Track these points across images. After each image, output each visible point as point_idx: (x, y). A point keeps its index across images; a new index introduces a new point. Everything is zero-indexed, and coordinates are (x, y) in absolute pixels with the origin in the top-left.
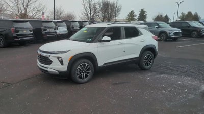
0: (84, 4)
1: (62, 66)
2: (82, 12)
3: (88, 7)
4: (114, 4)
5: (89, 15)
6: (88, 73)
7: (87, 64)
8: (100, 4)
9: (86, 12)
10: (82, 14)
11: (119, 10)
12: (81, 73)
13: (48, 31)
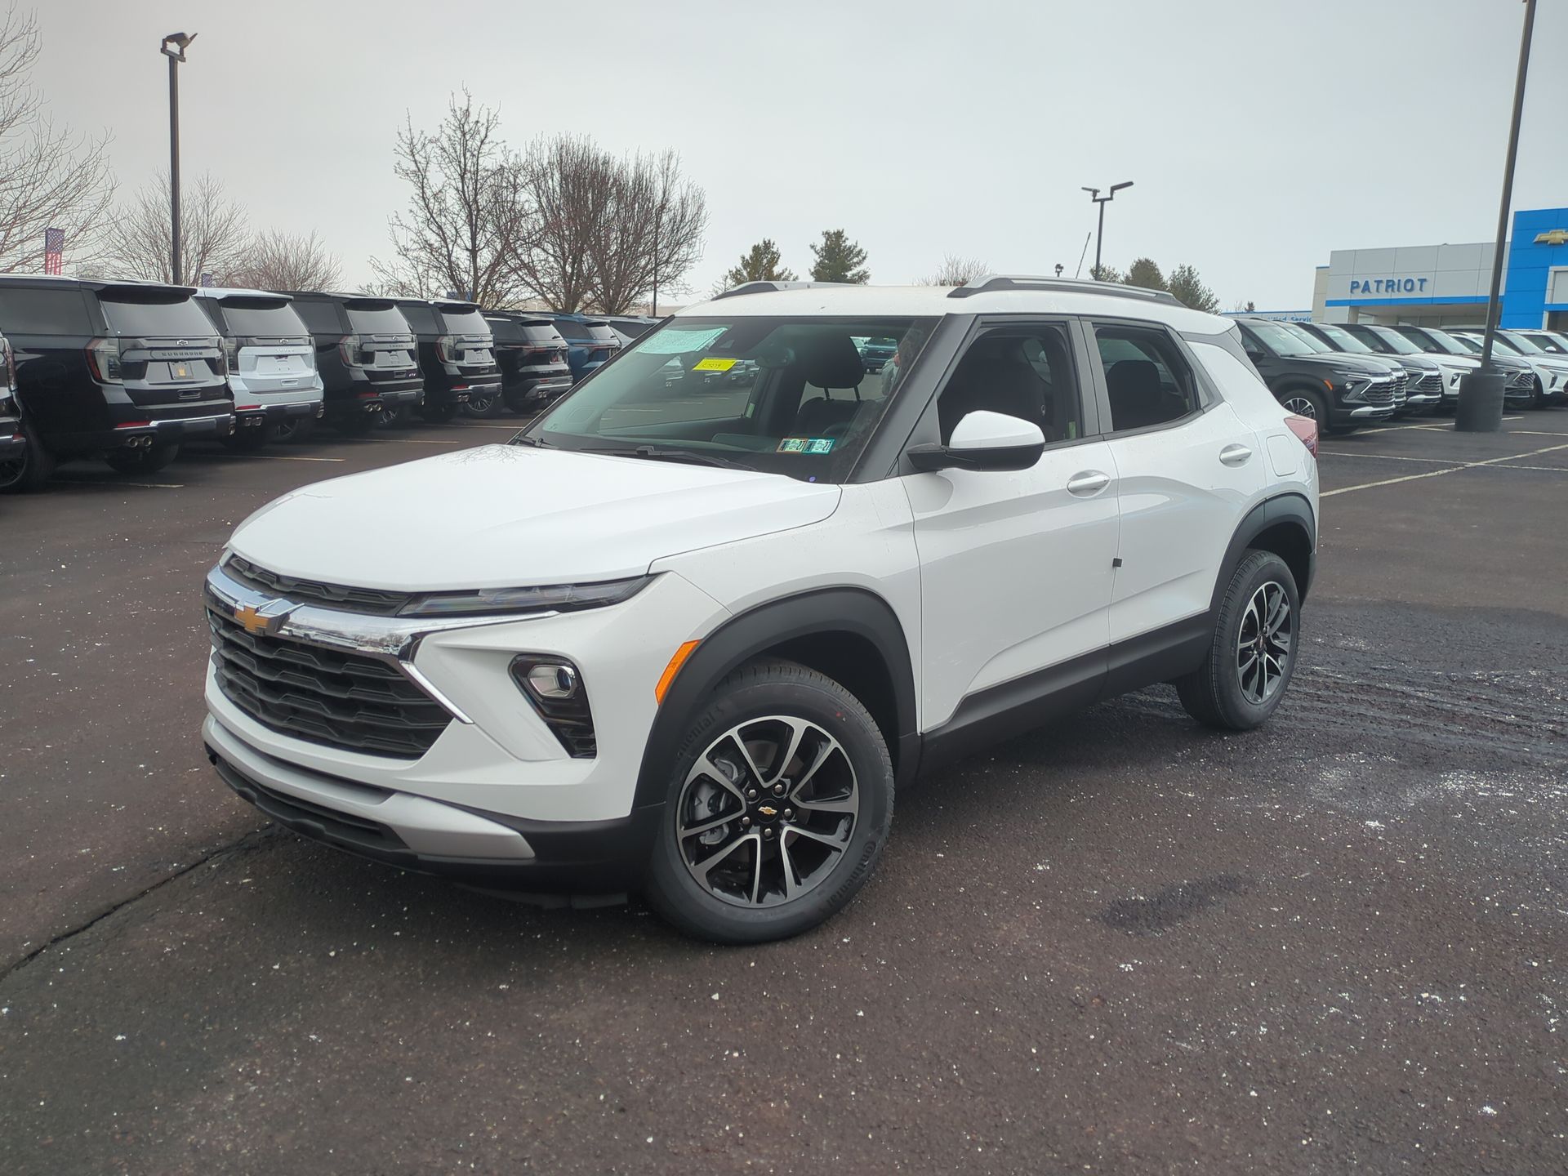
0: (420, 176)
1: (581, 769)
2: (406, 239)
3: (452, 200)
4: (641, 187)
5: (461, 257)
6: (826, 822)
7: (799, 726)
8: (538, 178)
9: (434, 239)
10: (404, 252)
11: (684, 231)
12: (736, 830)
13: (155, 378)
